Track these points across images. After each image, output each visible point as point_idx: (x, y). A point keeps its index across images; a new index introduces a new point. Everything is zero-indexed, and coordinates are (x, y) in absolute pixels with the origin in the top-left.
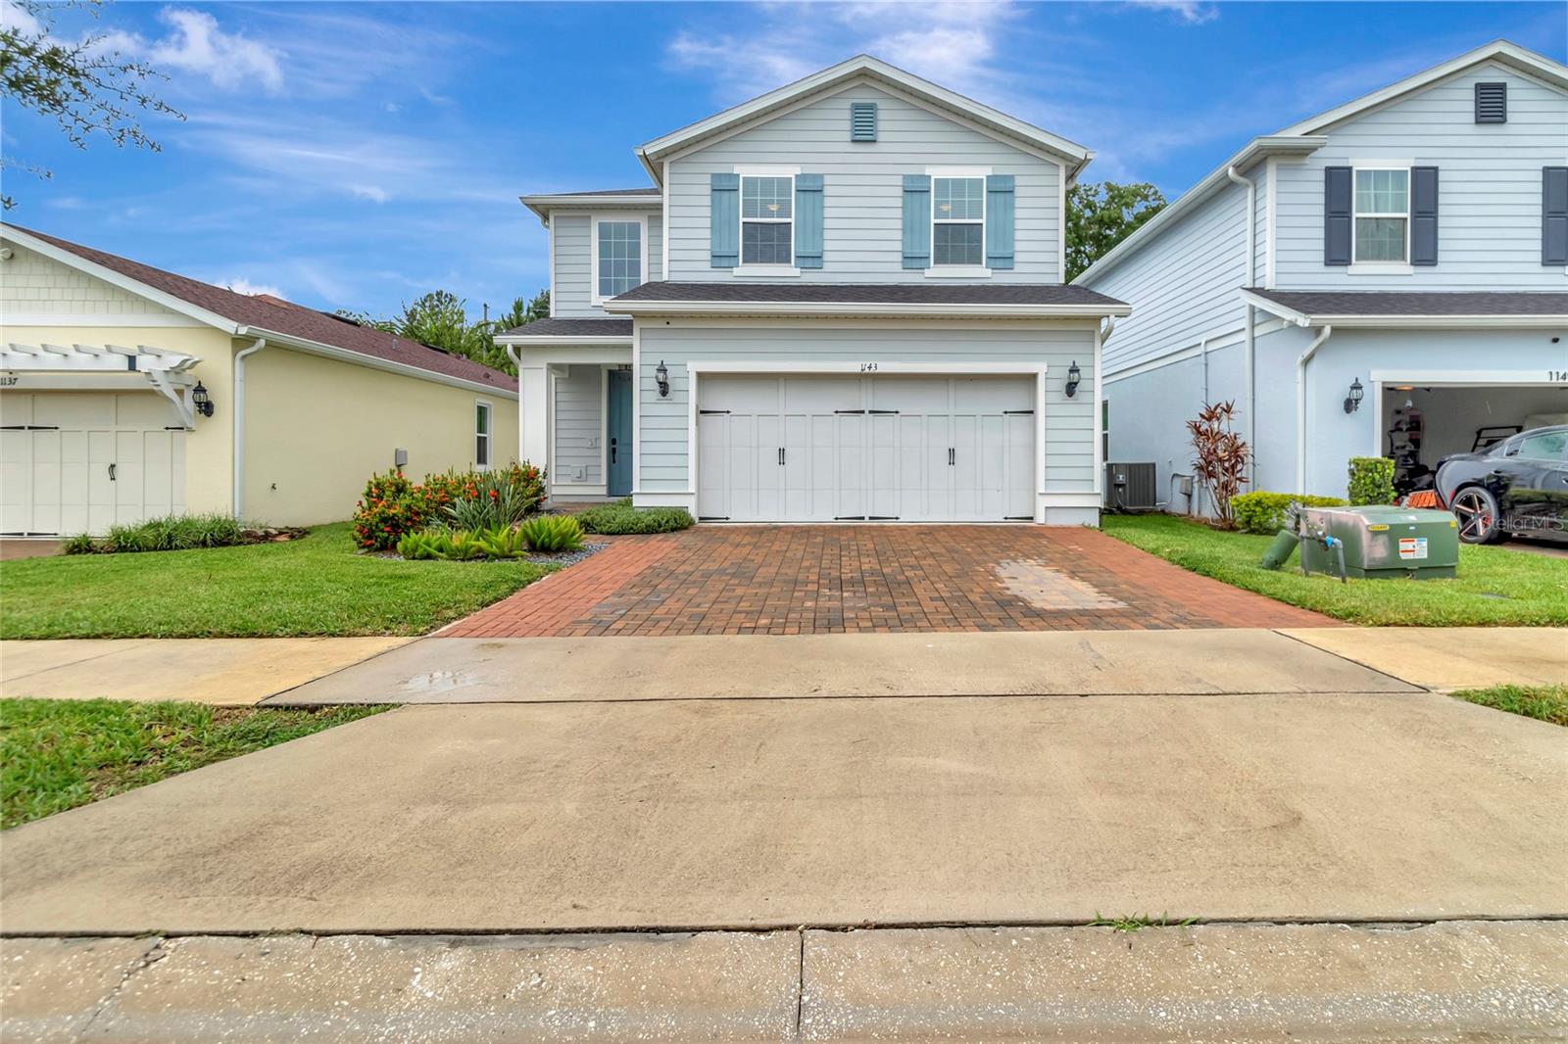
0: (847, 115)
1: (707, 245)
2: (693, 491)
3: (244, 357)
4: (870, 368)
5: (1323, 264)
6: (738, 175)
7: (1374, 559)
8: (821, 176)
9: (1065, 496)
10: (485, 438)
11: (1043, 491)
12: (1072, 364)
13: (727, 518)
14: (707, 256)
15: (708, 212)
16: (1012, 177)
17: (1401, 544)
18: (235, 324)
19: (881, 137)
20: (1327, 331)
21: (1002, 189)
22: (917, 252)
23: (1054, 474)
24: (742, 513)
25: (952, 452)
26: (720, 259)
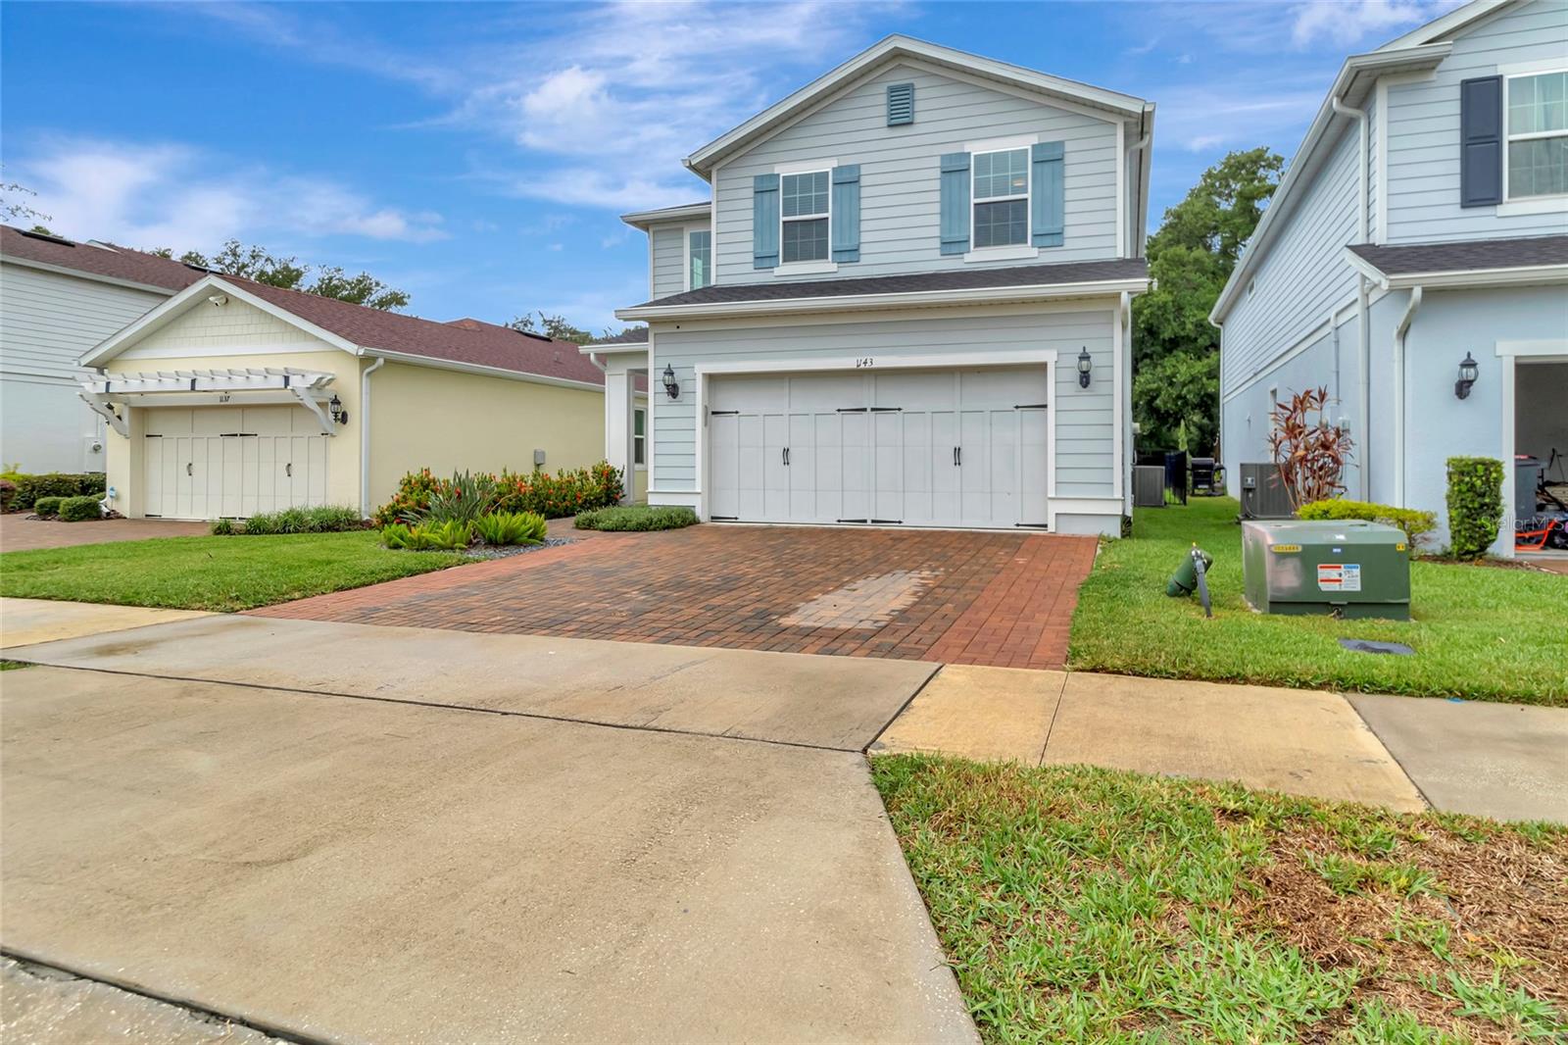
0: (883, 99)
1: (750, 247)
2: (699, 491)
3: (369, 374)
4: (865, 363)
5: (1459, 206)
6: (778, 175)
7: (1280, 589)
8: (858, 166)
9: (1081, 502)
10: (642, 440)
11: (1053, 496)
12: (1082, 351)
13: (736, 518)
14: (750, 258)
15: (750, 214)
16: (1061, 143)
17: (1320, 570)
18: (356, 347)
19: (918, 118)
20: (1417, 293)
21: (1050, 158)
22: (955, 236)
23: (1065, 476)
24: (751, 513)
25: (957, 451)
26: (763, 260)
